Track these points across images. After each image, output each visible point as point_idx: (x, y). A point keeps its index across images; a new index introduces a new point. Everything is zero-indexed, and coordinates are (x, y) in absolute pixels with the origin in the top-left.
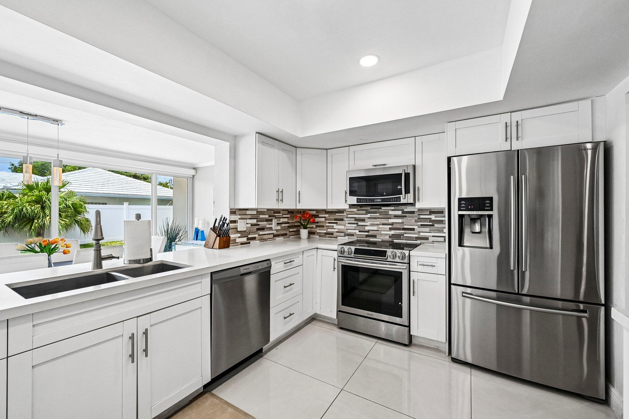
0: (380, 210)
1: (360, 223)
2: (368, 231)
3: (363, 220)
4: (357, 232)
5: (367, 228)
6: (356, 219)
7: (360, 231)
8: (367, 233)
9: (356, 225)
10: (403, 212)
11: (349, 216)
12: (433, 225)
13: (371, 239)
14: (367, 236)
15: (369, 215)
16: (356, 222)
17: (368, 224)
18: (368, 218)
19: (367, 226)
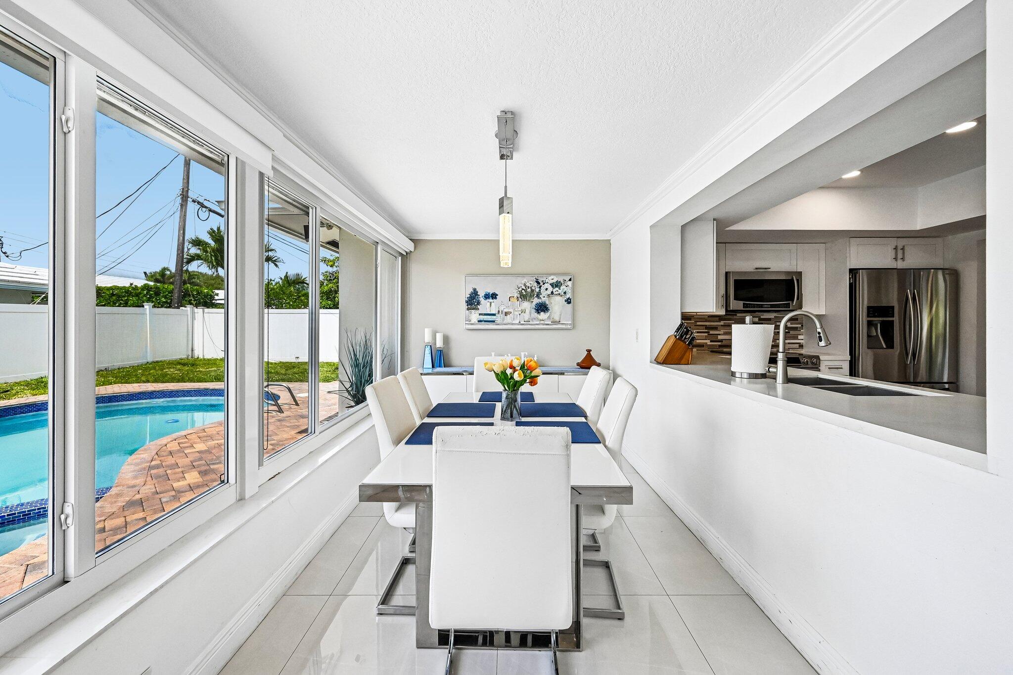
0: (735, 317)
1: (711, 332)
2: (721, 341)
3: (715, 328)
4: (708, 342)
5: (720, 337)
6: (707, 327)
7: (711, 341)
8: (720, 343)
9: (706, 334)
10: (760, 319)
11: (698, 323)
12: (789, 332)
13: (724, 350)
14: (720, 346)
15: (722, 323)
16: (707, 331)
17: (722, 332)
18: (722, 326)
19: (720, 335)
